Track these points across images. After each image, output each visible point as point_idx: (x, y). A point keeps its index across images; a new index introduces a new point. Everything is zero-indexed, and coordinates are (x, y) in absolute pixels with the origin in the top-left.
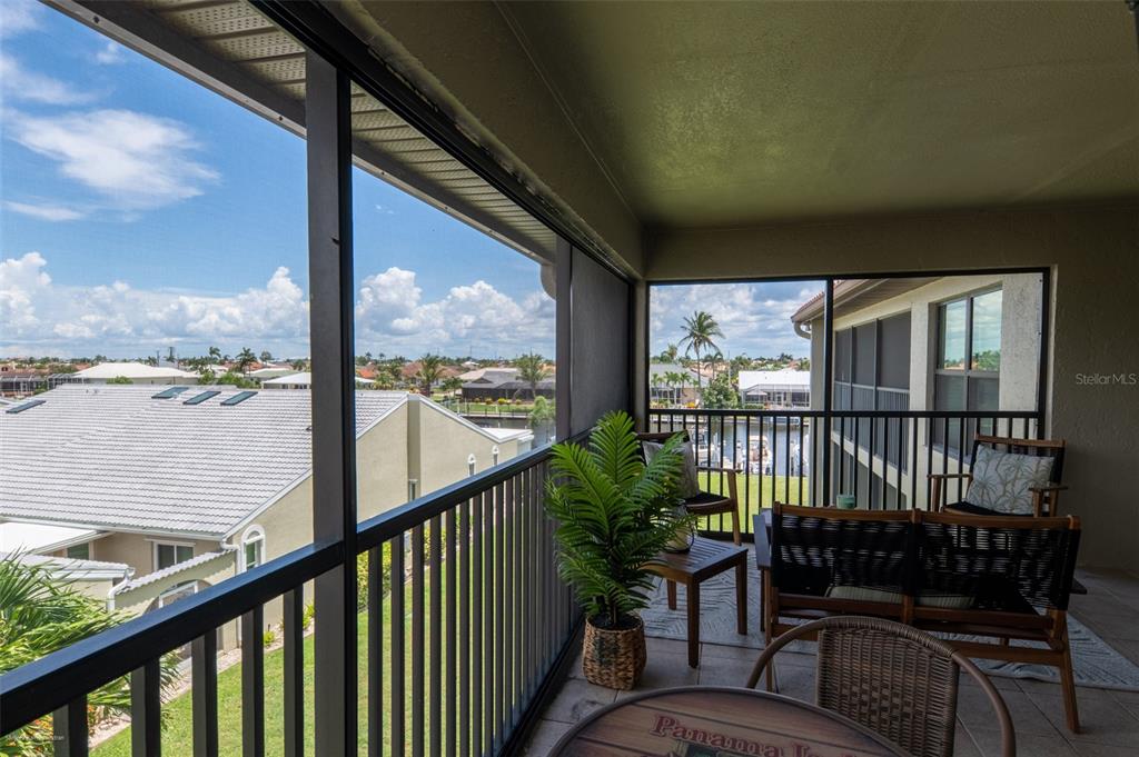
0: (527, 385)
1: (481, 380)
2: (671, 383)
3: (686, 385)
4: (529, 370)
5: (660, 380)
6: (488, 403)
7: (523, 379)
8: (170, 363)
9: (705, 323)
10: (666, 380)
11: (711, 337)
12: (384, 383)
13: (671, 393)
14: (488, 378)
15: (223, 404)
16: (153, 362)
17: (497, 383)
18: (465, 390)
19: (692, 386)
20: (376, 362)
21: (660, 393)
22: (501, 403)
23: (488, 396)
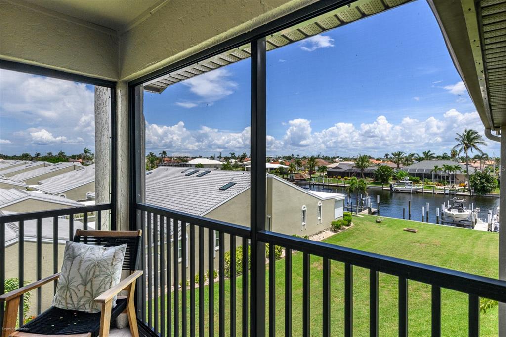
0: (359, 170)
1: (337, 168)
2: (447, 171)
3: (458, 172)
4: (360, 163)
5: (440, 169)
6: (339, 179)
7: (357, 167)
8: (219, 159)
9: (472, 136)
10: (443, 170)
11: (475, 144)
12: (292, 168)
13: (447, 177)
14: (340, 167)
15: (197, 176)
16: (213, 158)
17: (345, 169)
18: (328, 172)
19: (463, 173)
20: (295, 159)
21: (440, 177)
22: (346, 179)
23: (340, 176)
